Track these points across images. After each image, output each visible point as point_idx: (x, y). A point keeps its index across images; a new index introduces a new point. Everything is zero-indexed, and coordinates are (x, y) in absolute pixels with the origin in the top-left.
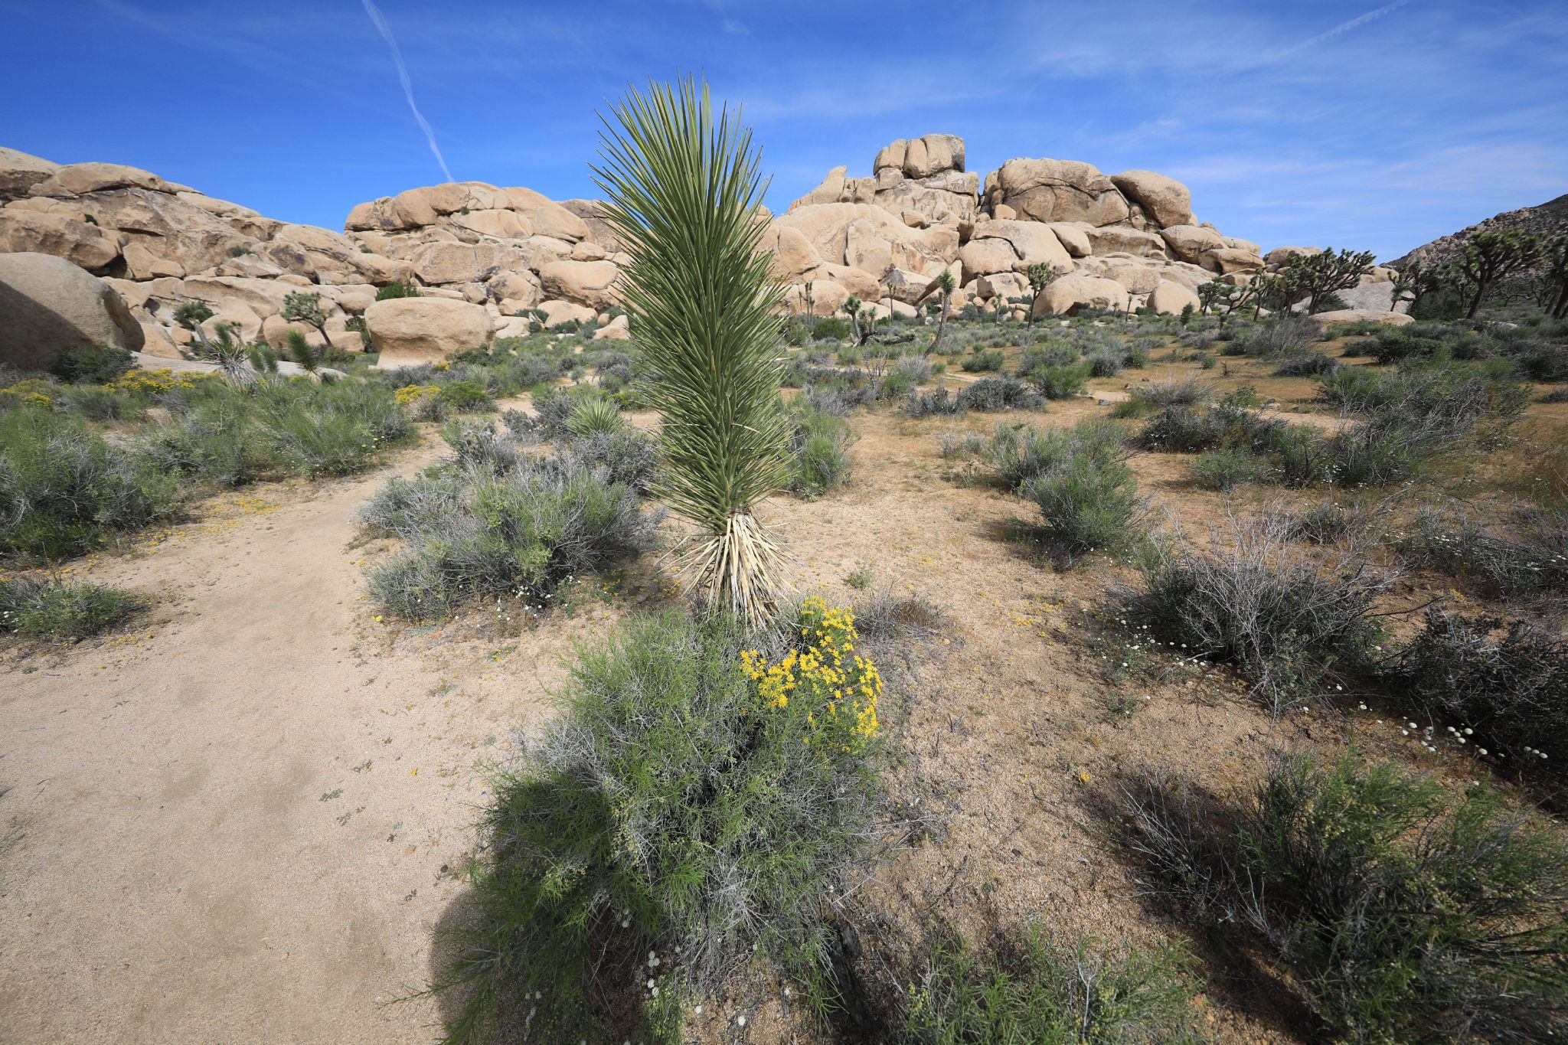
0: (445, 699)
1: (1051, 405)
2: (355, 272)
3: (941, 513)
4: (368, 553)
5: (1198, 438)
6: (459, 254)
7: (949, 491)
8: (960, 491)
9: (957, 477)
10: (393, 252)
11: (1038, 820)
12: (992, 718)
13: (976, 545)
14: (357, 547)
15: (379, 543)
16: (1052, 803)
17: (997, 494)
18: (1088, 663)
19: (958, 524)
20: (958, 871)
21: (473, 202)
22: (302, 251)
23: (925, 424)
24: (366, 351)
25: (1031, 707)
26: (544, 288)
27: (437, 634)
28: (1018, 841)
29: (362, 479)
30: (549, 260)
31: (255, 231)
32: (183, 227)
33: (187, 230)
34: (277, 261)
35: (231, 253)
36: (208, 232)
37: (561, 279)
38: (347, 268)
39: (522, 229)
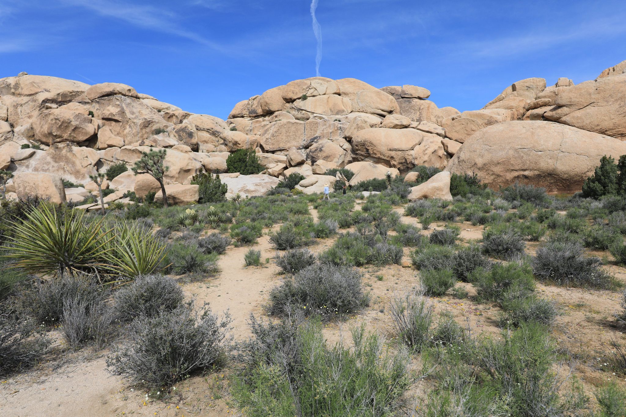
6: (293, 129)
21: (312, 91)
22: (194, 130)
26: (354, 151)
30: (362, 128)
31: (174, 119)
32: (133, 116)
33: (135, 118)
34: (177, 137)
35: (154, 132)
36: (145, 119)
37: (371, 143)
38: (218, 141)
39: (343, 108)
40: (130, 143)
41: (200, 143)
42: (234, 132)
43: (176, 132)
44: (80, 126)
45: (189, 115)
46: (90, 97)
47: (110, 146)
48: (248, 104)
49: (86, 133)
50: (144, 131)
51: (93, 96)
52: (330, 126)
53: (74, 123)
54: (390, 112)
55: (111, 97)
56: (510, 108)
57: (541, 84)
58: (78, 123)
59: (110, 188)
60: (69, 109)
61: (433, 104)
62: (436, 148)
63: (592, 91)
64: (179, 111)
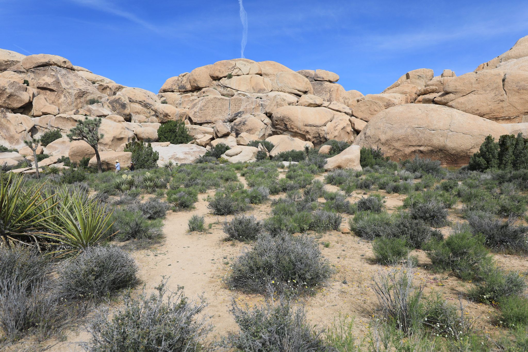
21: (236, 71)
22: (127, 101)
26: (273, 125)
30: (281, 105)
31: (108, 91)
32: (68, 87)
33: (70, 88)
34: (111, 107)
35: (89, 102)
36: (80, 90)
37: (289, 119)
38: (150, 113)
39: (264, 87)
40: (65, 112)
41: (132, 114)
42: (165, 105)
43: (109, 103)
44: (14, 94)
45: (122, 88)
46: (25, 67)
47: (45, 114)
48: (178, 80)
49: (21, 101)
50: (78, 101)
51: (28, 66)
52: (252, 103)
53: (9, 91)
54: (305, 92)
55: (47, 68)
56: (405, 93)
57: (430, 74)
58: (13, 91)
59: (44, 153)
60: (4, 77)
61: (341, 87)
62: (345, 125)
63: (473, 81)
64: (113, 84)
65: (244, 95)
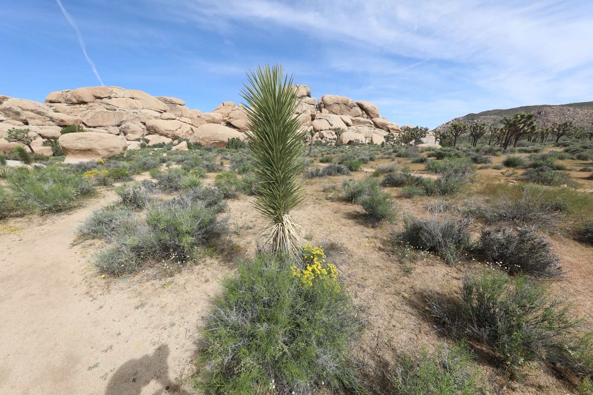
0: (144, 310)
1: (352, 173)
2: (49, 120)
3: (329, 211)
4: (84, 247)
5: (399, 182)
6: (106, 115)
7: (329, 203)
8: (333, 203)
9: (331, 198)
10: (71, 113)
11: (396, 313)
12: (370, 280)
13: (344, 221)
14: (77, 245)
15: (90, 242)
16: (399, 307)
17: (345, 203)
18: (394, 257)
19: (336, 215)
20: (378, 337)
21: (114, 94)
22: (19, 110)
23: (313, 180)
24: (54, 155)
25: (381, 275)
26: (148, 130)
27: (132, 280)
28: (394, 322)
29: (70, 213)
30: (150, 118)
34: (3, 114)
37: (156, 126)
38: (45, 118)
39: (137, 106)
41: (27, 119)
42: (58, 113)
45: (8, 98)
48: (62, 94)
52: (131, 115)
54: (165, 111)
56: (222, 113)
57: (233, 104)
62: (188, 130)
63: (238, 114)
65: (124, 111)
